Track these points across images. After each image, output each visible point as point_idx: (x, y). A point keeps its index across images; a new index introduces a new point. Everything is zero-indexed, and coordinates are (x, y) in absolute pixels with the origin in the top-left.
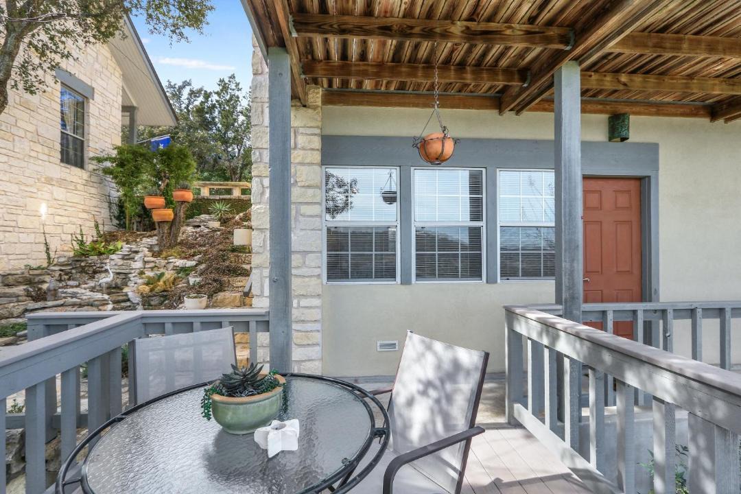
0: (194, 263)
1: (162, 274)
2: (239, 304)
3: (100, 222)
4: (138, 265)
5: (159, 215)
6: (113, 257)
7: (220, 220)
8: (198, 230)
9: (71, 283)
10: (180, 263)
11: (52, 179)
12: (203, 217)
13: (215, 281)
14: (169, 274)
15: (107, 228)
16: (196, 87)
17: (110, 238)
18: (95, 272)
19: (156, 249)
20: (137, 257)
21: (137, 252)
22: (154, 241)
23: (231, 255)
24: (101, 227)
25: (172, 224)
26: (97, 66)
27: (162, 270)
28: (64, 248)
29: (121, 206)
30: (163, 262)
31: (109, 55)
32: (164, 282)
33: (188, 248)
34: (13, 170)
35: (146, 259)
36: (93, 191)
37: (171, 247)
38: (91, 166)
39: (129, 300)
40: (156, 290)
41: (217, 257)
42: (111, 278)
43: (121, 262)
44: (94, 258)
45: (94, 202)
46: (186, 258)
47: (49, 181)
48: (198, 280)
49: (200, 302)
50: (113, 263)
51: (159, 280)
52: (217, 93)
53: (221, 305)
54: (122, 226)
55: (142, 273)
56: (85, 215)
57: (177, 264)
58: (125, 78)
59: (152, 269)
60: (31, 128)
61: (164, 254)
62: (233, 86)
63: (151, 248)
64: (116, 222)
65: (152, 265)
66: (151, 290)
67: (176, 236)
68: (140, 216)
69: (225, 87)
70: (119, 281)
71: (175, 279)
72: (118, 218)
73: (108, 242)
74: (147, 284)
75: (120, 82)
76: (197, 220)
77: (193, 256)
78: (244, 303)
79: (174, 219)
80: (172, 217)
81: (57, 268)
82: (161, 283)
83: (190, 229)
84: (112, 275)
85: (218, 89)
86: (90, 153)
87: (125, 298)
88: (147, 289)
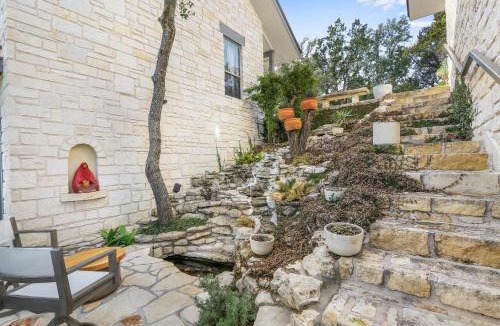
0: (323, 169)
1: (294, 181)
2: (425, 251)
3: (252, 138)
4: (275, 171)
5: (290, 124)
6: (258, 164)
7: (342, 126)
8: (323, 138)
9: (233, 185)
10: (309, 169)
11: (220, 107)
12: (326, 126)
13: (366, 197)
14: (300, 182)
15: (257, 143)
16: (312, 40)
17: (257, 150)
18: (246, 177)
19: (289, 157)
20: (274, 164)
21: (274, 160)
22: (287, 150)
23: (380, 157)
24: (253, 142)
25: (300, 132)
26: (246, 21)
27: (294, 177)
28: (229, 159)
29: (265, 125)
30: (295, 169)
31: (253, 11)
32: (296, 190)
33: (316, 155)
34: (196, 101)
35: (281, 166)
36: (246, 114)
37: (301, 154)
38: (244, 96)
39: (266, 205)
40: (288, 199)
41: (358, 161)
42: (255, 183)
43: (263, 169)
44: (246, 165)
45: (248, 123)
46: (314, 164)
47: (219, 109)
48: (338, 194)
49: (354, 242)
50: (258, 169)
51: (290, 187)
52: (328, 38)
53: (386, 246)
54: (265, 141)
55: (278, 179)
56: (242, 134)
57: (307, 170)
58: (265, 28)
59: (286, 174)
60: (206, 70)
61: (295, 161)
62: (339, 28)
63: (284, 156)
64: (262, 138)
65: (285, 171)
66: (284, 198)
67: (304, 145)
68: (277, 131)
69: (332, 31)
70: (262, 185)
71: (305, 187)
72: (264, 135)
73: (255, 153)
74: (281, 191)
75: (261, 32)
76: (320, 130)
77: (322, 161)
78: (436, 251)
79: (303, 127)
80: (300, 125)
81: (223, 173)
82: (292, 191)
83: (315, 138)
84: (256, 180)
85: (327, 35)
86: (244, 87)
87: (263, 202)
88: (280, 196)
